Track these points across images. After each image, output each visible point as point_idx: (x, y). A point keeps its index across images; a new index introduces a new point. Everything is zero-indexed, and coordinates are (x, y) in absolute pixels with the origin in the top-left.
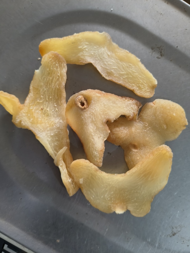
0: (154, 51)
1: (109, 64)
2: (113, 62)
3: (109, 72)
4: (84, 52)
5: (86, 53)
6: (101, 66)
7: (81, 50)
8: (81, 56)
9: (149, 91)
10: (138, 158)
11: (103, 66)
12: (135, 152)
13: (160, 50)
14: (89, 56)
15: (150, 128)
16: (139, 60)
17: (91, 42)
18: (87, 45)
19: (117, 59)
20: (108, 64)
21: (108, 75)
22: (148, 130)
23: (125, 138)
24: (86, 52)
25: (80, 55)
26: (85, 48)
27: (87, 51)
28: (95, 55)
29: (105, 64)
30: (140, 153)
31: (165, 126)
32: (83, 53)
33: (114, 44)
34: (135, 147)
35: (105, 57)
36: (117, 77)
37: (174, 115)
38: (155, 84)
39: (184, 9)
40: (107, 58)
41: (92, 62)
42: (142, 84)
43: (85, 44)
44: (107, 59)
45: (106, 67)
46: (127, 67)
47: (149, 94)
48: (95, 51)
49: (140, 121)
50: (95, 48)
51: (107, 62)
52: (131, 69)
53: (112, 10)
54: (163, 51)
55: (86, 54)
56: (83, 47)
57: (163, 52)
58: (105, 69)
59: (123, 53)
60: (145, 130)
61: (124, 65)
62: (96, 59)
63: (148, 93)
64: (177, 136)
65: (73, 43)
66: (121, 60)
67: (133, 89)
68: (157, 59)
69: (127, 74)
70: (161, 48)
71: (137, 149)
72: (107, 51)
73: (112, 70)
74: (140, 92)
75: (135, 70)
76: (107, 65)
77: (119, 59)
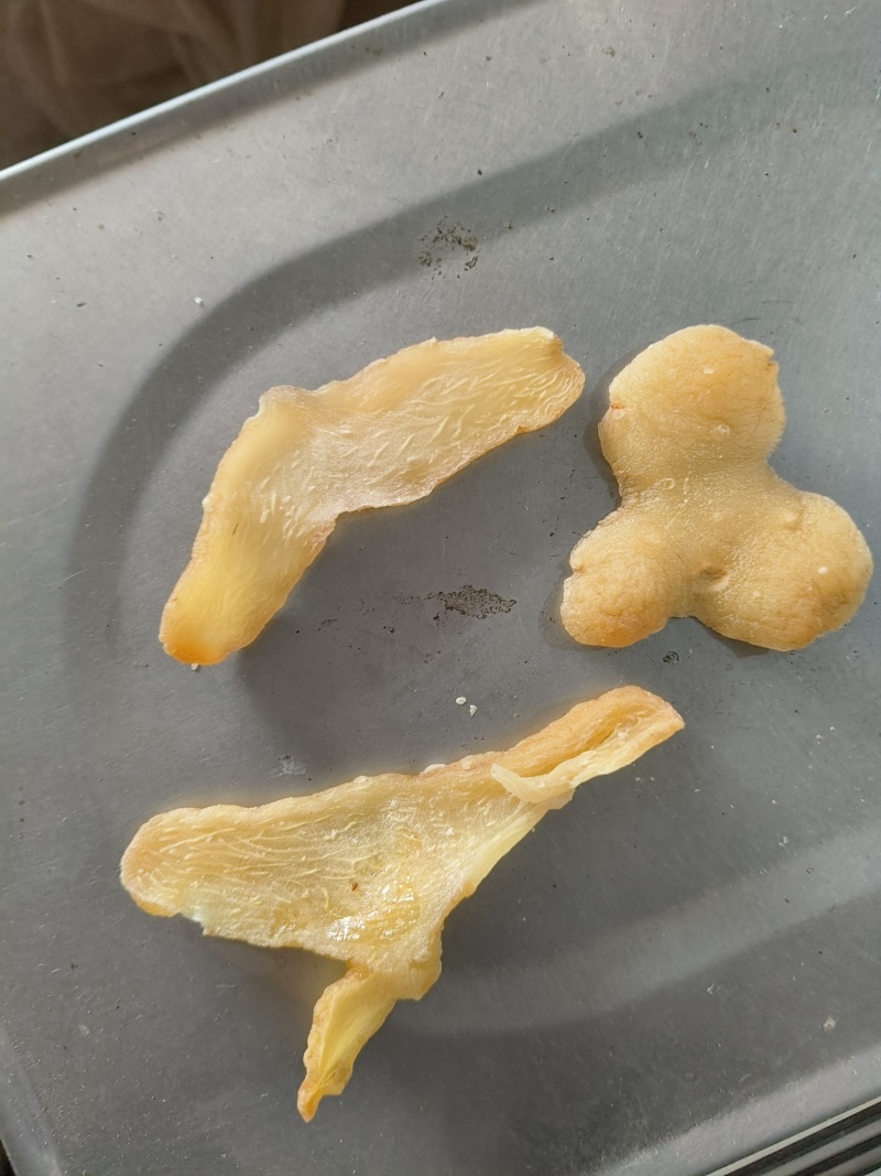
0: (439, 260)
1: (381, 454)
2: (380, 436)
3: (407, 473)
4: (288, 514)
5: (295, 510)
6: (372, 486)
7: (277, 518)
8: (296, 531)
9: (559, 378)
10: (756, 594)
11: (374, 480)
12: (728, 588)
13: (450, 239)
14: (313, 506)
15: (689, 483)
16: (434, 340)
17: (267, 467)
18: (268, 487)
19: (379, 416)
20: (379, 457)
21: (416, 483)
22: (690, 491)
23: (660, 586)
24: (293, 507)
25: (291, 532)
26: (278, 503)
27: (290, 503)
28: (321, 480)
29: (372, 468)
30: (745, 576)
31: (720, 427)
32: (289, 517)
33: (324, 390)
34: (713, 574)
35: (350, 452)
36: (441, 457)
37: (709, 371)
38: (548, 343)
39: (367, 50)
40: (356, 448)
41: (340, 507)
42: (520, 385)
43: (263, 492)
44: (357, 450)
45: (386, 473)
46: (431, 399)
47: (568, 382)
48: (306, 472)
49: (639, 492)
50: (297, 467)
51: (369, 457)
52: (445, 392)
53: (202, 304)
54: (458, 232)
55: (300, 509)
56: (269, 507)
57: (464, 236)
58: (388, 482)
59: (373, 380)
60: (682, 502)
61: (418, 404)
62: (338, 488)
63: (563, 384)
64: (780, 414)
65: (234, 532)
66: (392, 402)
67: (516, 430)
68: (471, 272)
69: (455, 416)
70: (444, 232)
71: (725, 574)
72: (332, 433)
73: (409, 460)
74: (542, 413)
75: (460, 379)
76: (379, 463)
77: (386, 411)
